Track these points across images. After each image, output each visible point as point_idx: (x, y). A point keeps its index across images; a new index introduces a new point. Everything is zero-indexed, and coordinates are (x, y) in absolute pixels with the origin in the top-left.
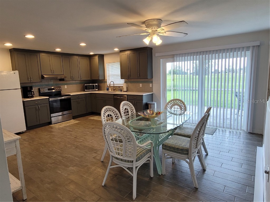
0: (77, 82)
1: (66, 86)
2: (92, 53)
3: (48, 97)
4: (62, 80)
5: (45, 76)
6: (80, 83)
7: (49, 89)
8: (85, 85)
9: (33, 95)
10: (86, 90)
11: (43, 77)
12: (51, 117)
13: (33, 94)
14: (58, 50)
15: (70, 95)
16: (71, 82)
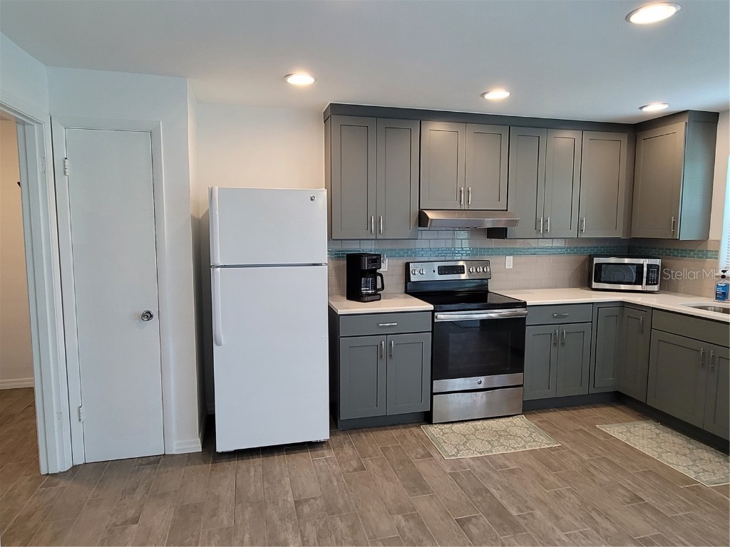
0: (557, 244)
1: (509, 260)
2: (655, 108)
3: (431, 307)
4: (497, 233)
5: (430, 215)
6: (570, 251)
7: (443, 270)
8: (596, 260)
9: (380, 290)
10: (595, 285)
11: (422, 220)
12: (432, 394)
13: (379, 286)
14: (497, 97)
15: (523, 305)
16: (533, 243)
